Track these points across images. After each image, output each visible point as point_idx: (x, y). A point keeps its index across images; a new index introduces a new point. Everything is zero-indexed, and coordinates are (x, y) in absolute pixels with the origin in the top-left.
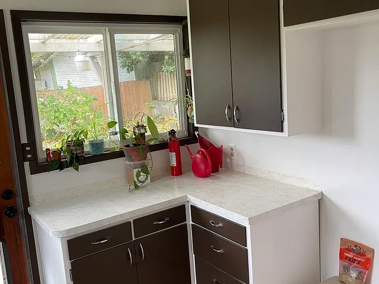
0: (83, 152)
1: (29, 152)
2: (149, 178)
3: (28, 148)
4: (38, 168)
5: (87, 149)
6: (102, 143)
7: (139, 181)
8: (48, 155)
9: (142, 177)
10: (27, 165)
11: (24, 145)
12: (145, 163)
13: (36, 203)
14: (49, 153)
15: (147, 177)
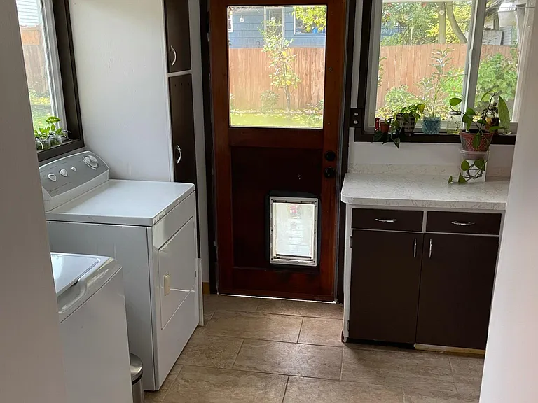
0: (414, 128)
1: (356, 118)
2: (484, 175)
3: (356, 114)
4: (363, 136)
5: (419, 125)
6: (437, 122)
7: (469, 175)
8: (377, 124)
9: (474, 171)
10: (352, 130)
11: (354, 110)
12: (484, 155)
13: (354, 170)
14: (378, 122)
15: (482, 173)
